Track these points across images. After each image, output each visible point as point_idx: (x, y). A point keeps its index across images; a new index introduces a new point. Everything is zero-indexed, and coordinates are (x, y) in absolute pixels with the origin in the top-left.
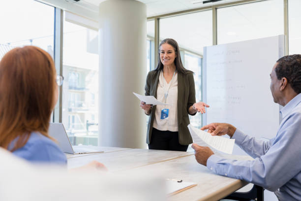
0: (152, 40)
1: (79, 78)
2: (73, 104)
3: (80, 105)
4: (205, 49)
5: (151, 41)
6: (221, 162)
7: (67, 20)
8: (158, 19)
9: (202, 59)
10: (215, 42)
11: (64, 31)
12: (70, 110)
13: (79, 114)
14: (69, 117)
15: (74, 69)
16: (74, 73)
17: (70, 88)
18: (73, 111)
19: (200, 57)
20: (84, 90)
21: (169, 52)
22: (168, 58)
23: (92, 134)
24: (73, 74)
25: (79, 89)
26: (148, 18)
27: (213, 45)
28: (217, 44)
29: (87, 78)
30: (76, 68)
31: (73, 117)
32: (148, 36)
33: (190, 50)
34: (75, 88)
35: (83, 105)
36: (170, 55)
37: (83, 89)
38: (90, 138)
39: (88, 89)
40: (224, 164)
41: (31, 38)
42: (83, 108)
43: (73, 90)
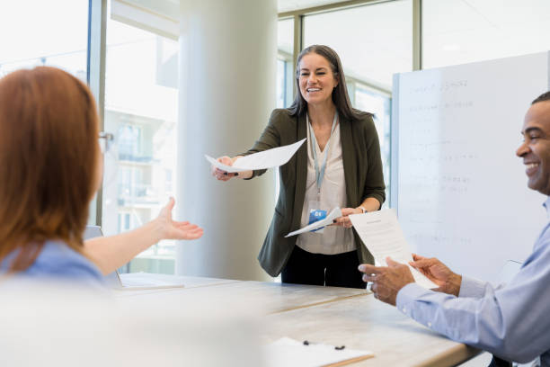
0: (289, 61)
1: (139, 137)
2: (127, 191)
3: (142, 193)
4: (397, 78)
5: (285, 62)
6: (423, 299)
7: (113, 17)
8: (302, 17)
9: (391, 100)
10: (418, 64)
11: (108, 42)
12: (121, 203)
13: (137, 209)
14: (120, 216)
15: (129, 120)
16: (131, 128)
17: (122, 157)
18: (126, 205)
19: (388, 96)
20: (151, 163)
21: (319, 73)
22: (318, 86)
23: (166, 251)
24: (127, 129)
25: (139, 159)
26: (281, 15)
27: (414, 69)
28: (421, 68)
29: (157, 138)
30: (131, 116)
31: (128, 217)
32: (280, 52)
33: (367, 81)
34: (131, 158)
35: (148, 192)
36: (322, 79)
37: (147, 159)
38: (161, 261)
39: (158, 161)
40: (428, 303)
41: (43, 56)
42: (148, 199)
43: (127, 162)
